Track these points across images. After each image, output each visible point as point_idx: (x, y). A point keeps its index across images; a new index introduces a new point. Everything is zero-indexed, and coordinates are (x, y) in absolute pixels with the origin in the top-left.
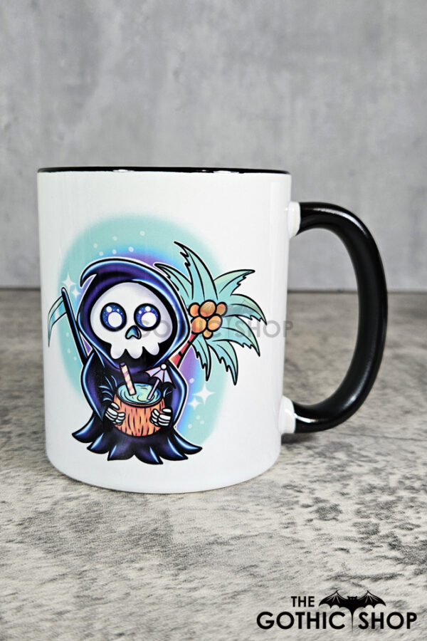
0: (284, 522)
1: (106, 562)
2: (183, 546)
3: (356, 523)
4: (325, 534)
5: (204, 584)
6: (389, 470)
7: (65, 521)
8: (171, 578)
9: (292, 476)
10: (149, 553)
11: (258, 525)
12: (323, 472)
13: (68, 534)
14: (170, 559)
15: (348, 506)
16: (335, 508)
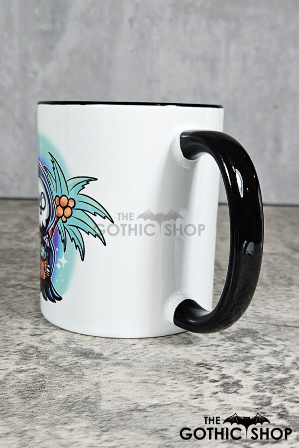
0: (193, 393)
1: (44, 424)
2: (109, 412)
3: (253, 396)
4: (226, 405)
5: (122, 443)
6: (286, 352)
7: (14, 389)
8: (96, 438)
9: (205, 356)
10: (80, 417)
11: (172, 395)
12: (230, 354)
13: (16, 400)
14: (97, 422)
15: (248, 382)
16: (237, 383)
